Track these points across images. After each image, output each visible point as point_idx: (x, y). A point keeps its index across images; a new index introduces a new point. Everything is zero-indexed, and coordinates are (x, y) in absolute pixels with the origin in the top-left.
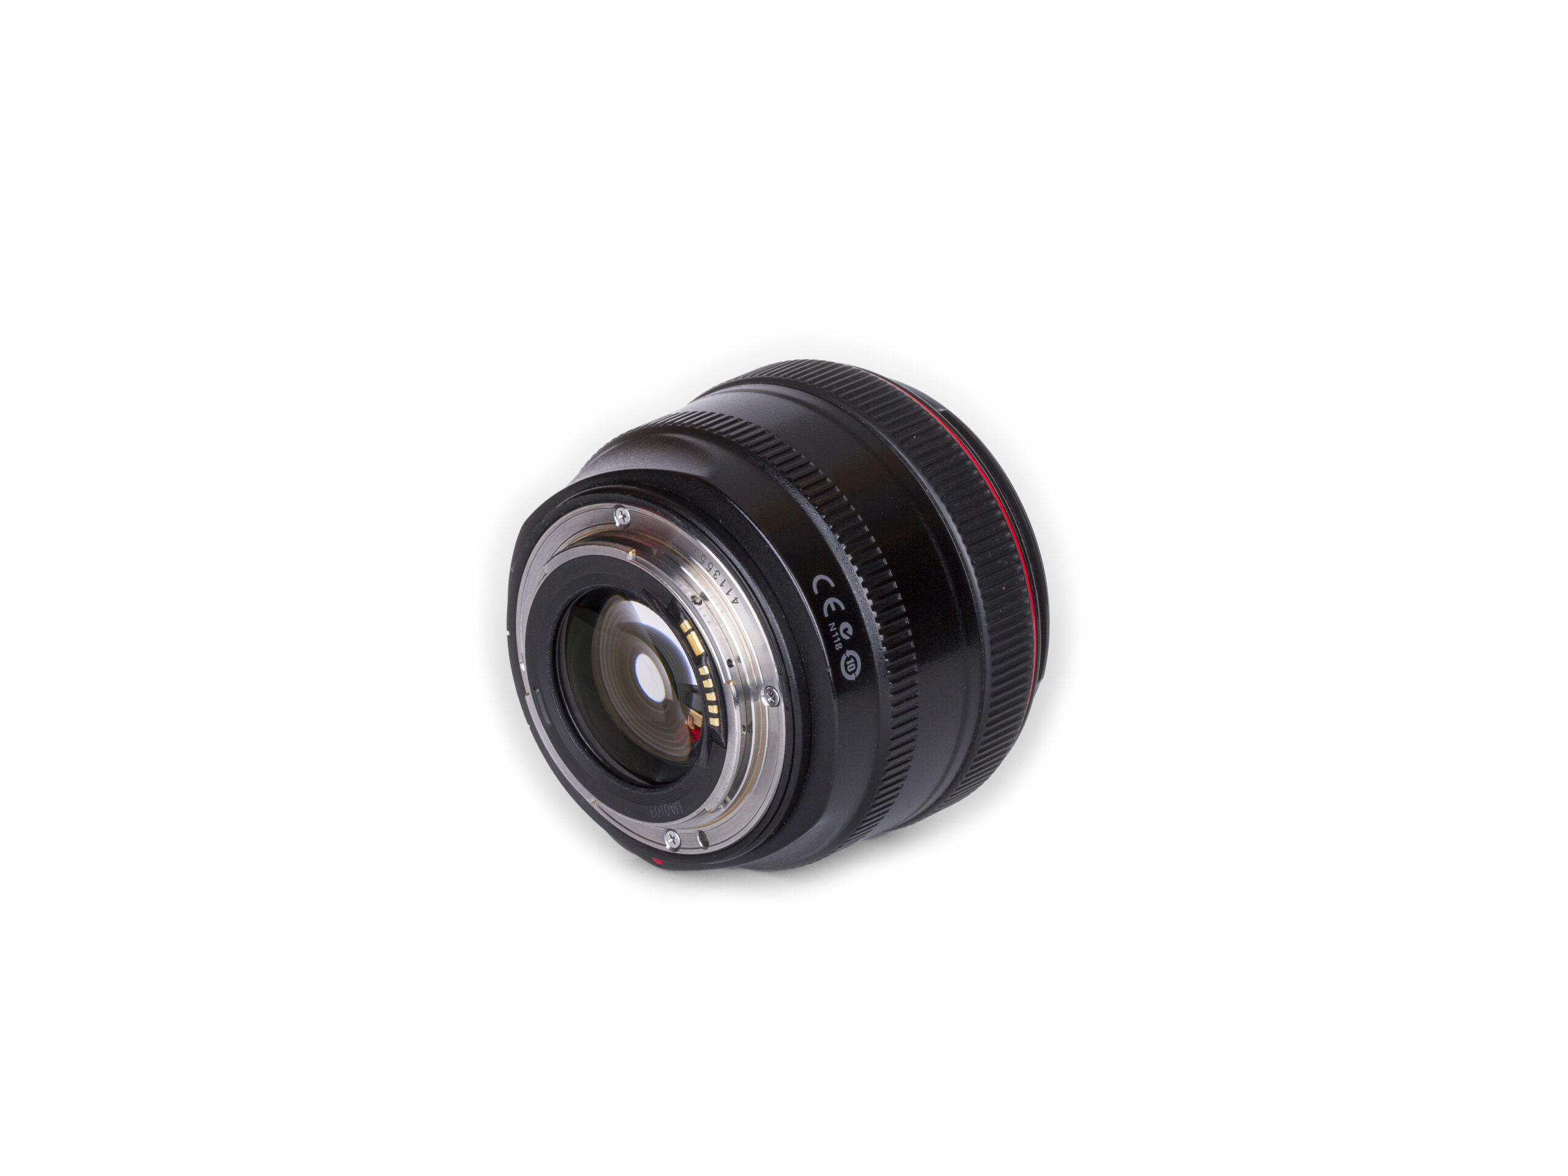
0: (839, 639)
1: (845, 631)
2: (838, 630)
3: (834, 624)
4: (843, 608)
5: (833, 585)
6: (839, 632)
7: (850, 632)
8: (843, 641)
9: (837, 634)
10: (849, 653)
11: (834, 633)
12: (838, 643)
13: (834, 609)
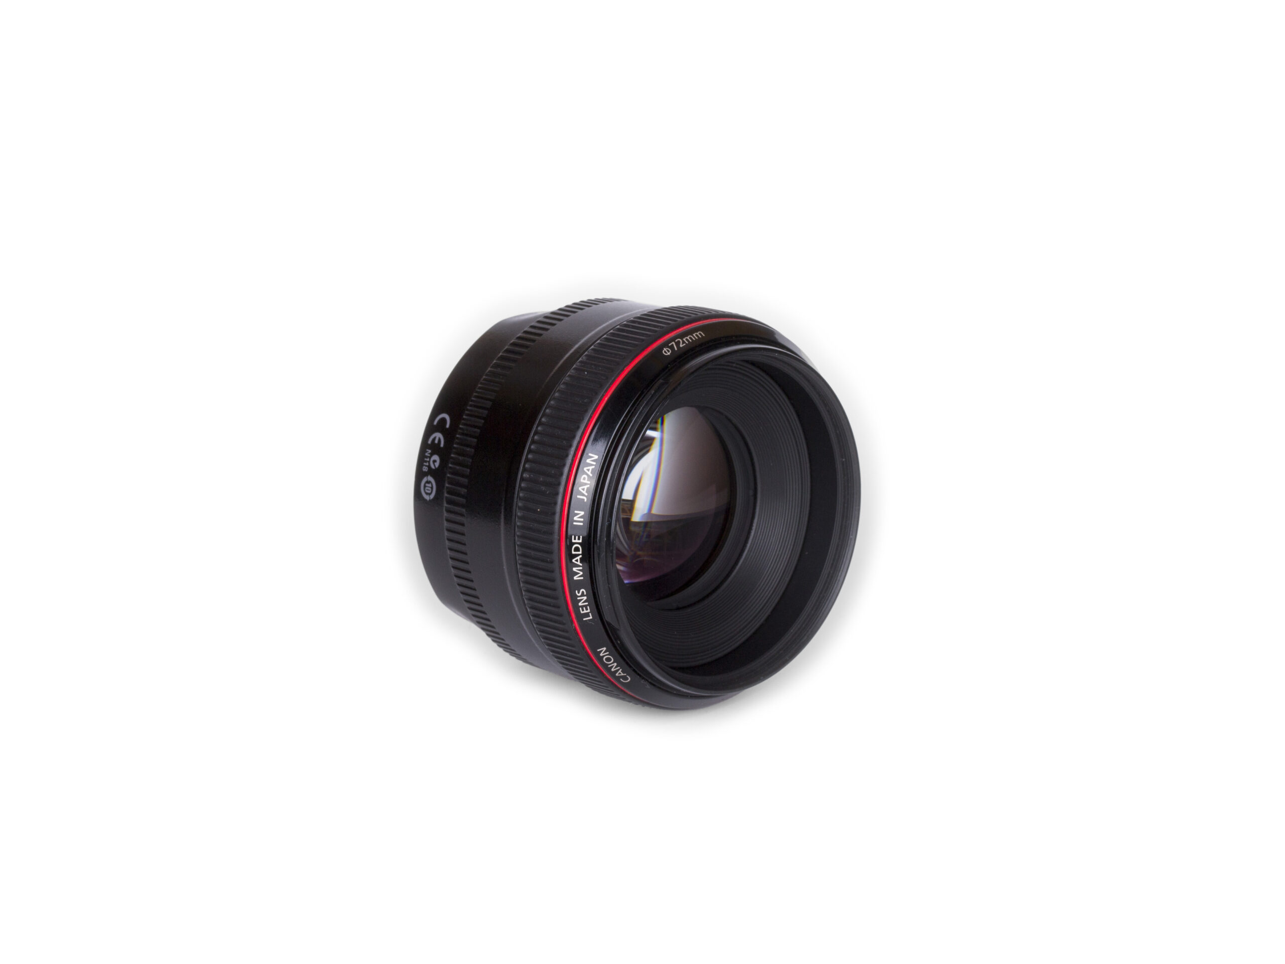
0: (427, 464)
1: (434, 461)
2: (430, 458)
3: (430, 451)
4: (442, 445)
5: (448, 426)
6: (430, 460)
7: (437, 464)
8: (429, 467)
9: (428, 460)
10: (430, 478)
11: (427, 457)
12: (426, 466)
13: (436, 441)
